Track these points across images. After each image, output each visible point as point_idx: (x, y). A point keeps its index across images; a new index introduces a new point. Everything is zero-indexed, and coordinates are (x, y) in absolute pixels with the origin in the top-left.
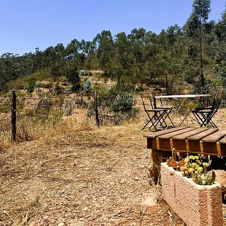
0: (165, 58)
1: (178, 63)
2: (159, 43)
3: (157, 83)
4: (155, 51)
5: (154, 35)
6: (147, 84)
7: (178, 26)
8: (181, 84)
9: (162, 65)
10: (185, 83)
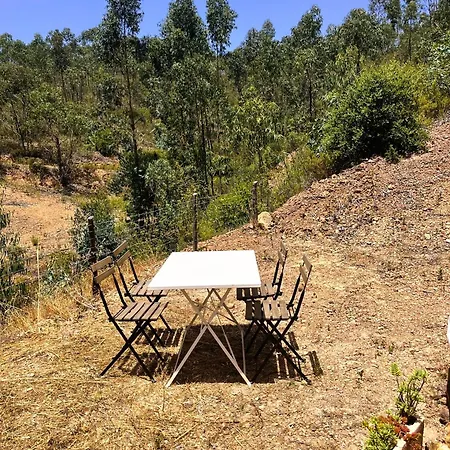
0: (50, 100)
1: (80, 114)
2: (31, 65)
3: (36, 154)
4: (25, 82)
5: (19, 46)
6: (14, 157)
7: (72, 32)
8: (89, 158)
9: (46, 114)
10: (97, 154)
